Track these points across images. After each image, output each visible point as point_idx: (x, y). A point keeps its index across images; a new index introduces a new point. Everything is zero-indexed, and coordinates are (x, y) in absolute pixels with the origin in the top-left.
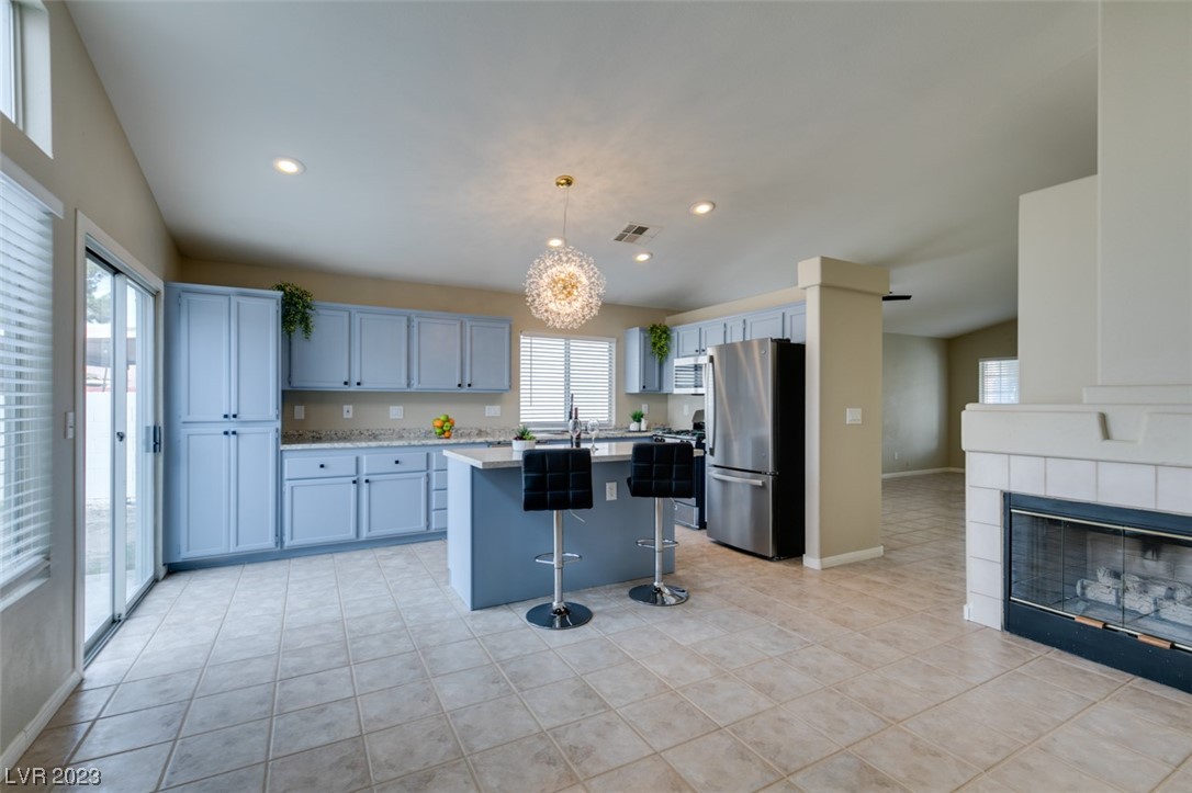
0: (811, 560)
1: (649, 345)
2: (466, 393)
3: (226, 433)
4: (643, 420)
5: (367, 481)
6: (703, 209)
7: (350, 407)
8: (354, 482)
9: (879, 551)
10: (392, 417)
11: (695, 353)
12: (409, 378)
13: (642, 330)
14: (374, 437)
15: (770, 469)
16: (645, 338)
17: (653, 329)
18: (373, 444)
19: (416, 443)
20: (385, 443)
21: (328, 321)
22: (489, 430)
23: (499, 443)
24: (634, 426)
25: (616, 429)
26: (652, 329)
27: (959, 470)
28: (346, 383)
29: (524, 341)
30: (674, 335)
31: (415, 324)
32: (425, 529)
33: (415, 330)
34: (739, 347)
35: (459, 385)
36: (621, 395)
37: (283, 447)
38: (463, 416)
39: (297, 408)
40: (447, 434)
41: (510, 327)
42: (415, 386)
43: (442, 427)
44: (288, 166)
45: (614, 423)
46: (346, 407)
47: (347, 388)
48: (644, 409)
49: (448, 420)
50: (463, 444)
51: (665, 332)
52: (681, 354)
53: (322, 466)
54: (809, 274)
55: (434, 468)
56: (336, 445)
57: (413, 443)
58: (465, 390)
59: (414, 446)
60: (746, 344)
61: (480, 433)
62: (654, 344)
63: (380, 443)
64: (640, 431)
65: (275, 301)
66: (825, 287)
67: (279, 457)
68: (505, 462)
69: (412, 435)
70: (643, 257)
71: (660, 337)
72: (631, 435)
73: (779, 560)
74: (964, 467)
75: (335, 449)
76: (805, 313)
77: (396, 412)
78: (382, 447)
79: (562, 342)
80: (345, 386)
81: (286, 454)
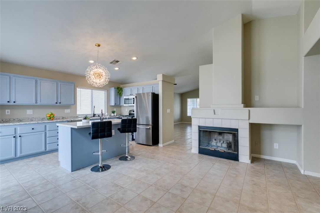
0: (161, 145)
2: (58, 105)
4: (115, 113)
5: (20, 136)
6: (134, 58)
7: (9, 111)
8: (14, 137)
9: (173, 141)
10: (27, 114)
11: (130, 95)
12: (36, 100)
13: (114, 88)
14: (20, 121)
15: (151, 124)
16: (116, 90)
17: (118, 88)
18: (21, 123)
19: (41, 122)
22: (66, 117)
23: (72, 121)
24: (112, 115)
27: (190, 123)
28: (8, 102)
29: (78, 90)
30: (124, 90)
31: (39, 81)
32: (44, 150)
33: (39, 84)
34: (142, 94)
35: (56, 103)
36: (108, 106)
38: (58, 113)
40: (52, 119)
41: (74, 85)
42: (39, 103)
43: (50, 117)
45: (107, 114)
46: (7, 111)
47: (9, 104)
48: (115, 110)
49: (52, 114)
50: (59, 122)
51: (121, 89)
52: (126, 95)
54: (160, 77)
55: (48, 130)
56: (5, 124)
57: (39, 122)
58: (58, 104)
59: (40, 123)
60: (144, 94)
61: (63, 118)
62: (118, 92)
63: (26, 123)
64: (114, 116)
66: (163, 81)
68: (84, 126)
69: (37, 120)
70: (117, 69)
72: (112, 117)
73: (153, 146)
74: (191, 122)
75: (5, 125)
76: (159, 87)
77: (29, 112)
78: (26, 124)
79: (90, 90)
80: (8, 103)
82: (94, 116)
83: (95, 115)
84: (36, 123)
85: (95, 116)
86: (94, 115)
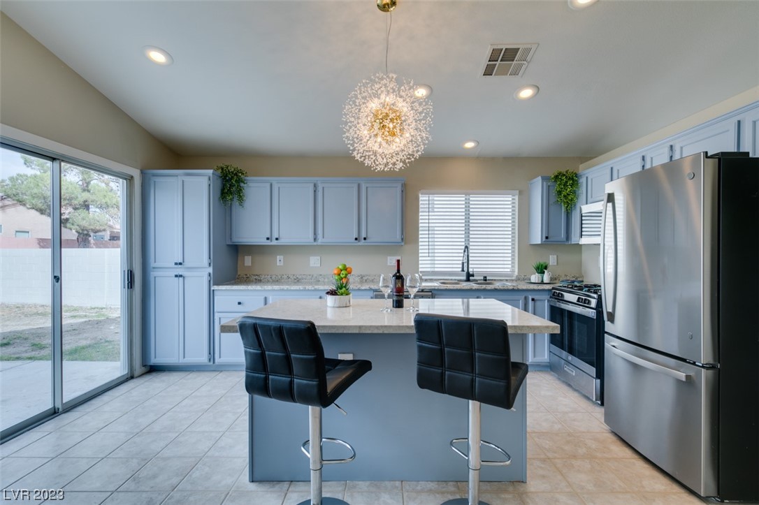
1: (553, 193)
2: (363, 245)
3: (176, 276)
4: (546, 272)
7: (280, 258)
10: (311, 265)
12: (315, 233)
13: (544, 179)
16: (549, 187)
17: (558, 177)
18: (276, 287)
20: (285, 287)
21: (256, 190)
24: (535, 278)
25: (518, 279)
26: (556, 177)
28: (268, 239)
29: (423, 199)
30: (583, 180)
31: (320, 189)
35: (356, 239)
36: (523, 246)
37: (216, 287)
38: (361, 265)
39: (246, 257)
40: (344, 281)
41: (403, 186)
42: (320, 240)
43: (339, 275)
44: (157, 57)
45: (516, 273)
46: (278, 257)
47: (268, 243)
48: (552, 260)
49: (345, 268)
51: (572, 179)
52: (590, 198)
53: (239, 303)
56: (250, 287)
57: (307, 287)
58: (362, 242)
59: (309, 290)
62: (560, 193)
63: (282, 287)
64: (542, 283)
65: (207, 178)
67: (211, 294)
69: (326, 280)
70: (526, 93)
71: (565, 185)
72: (532, 287)
75: (249, 290)
77: (314, 261)
78: (283, 290)
79: (461, 199)
80: (268, 241)
81: (215, 292)
82: (468, 280)
83: (473, 276)
84: (300, 290)
85: (471, 278)
86: (469, 276)
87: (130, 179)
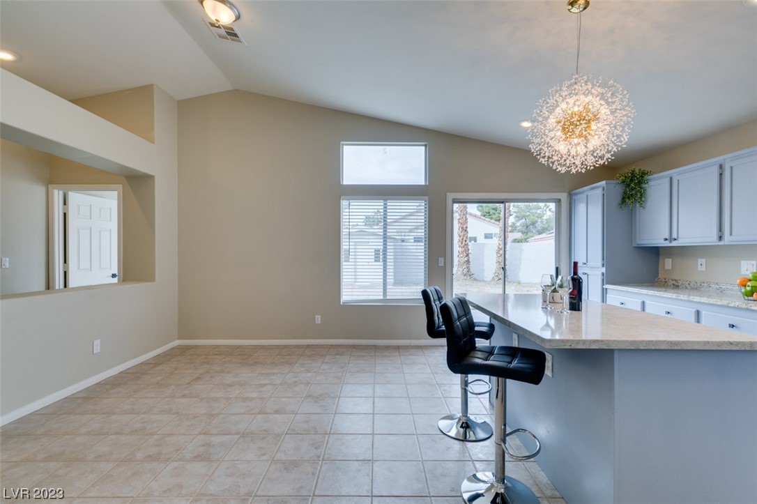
3: (583, 274)
12: (720, 229)
18: (650, 292)
28: (667, 240)
37: (606, 286)
39: (666, 260)
42: (727, 239)
53: (622, 304)
56: (629, 289)
65: (601, 189)
67: (604, 292)
75: (629, 292)
77: (747, 267)
81: (608, 291)
87: (558, 201)
